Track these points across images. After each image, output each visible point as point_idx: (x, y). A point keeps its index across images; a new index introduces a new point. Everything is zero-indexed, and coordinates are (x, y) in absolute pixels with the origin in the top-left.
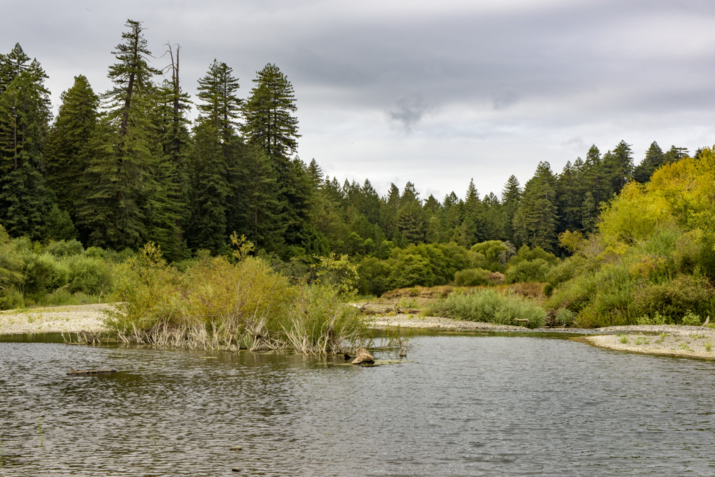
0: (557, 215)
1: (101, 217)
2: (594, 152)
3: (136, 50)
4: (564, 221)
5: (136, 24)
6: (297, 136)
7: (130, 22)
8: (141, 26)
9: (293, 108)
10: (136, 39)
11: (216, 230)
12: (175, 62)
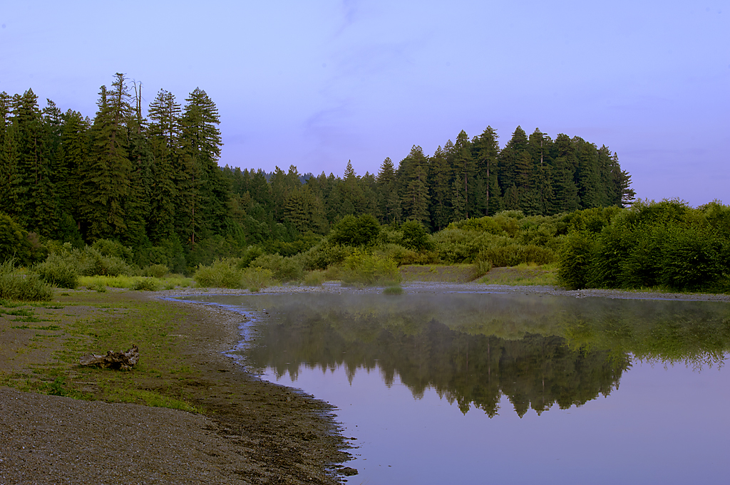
0: (428, 194)
1: (98, 214)
2: (462, 136)
3: (121, 94)
4: (434, 200)
5: (121, 75)
6: (221, 145)
7: (117, 74)
8: (124, 77)
9: (218, 122)
10: (121, 86)
11: (168, 221)
12: (138, 95)
